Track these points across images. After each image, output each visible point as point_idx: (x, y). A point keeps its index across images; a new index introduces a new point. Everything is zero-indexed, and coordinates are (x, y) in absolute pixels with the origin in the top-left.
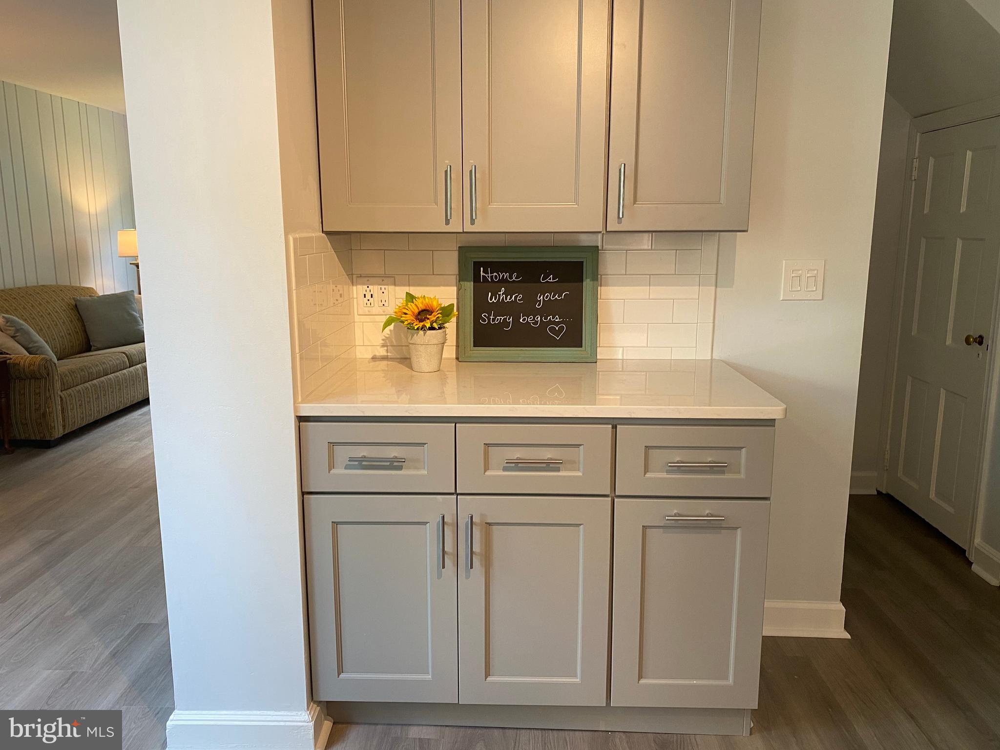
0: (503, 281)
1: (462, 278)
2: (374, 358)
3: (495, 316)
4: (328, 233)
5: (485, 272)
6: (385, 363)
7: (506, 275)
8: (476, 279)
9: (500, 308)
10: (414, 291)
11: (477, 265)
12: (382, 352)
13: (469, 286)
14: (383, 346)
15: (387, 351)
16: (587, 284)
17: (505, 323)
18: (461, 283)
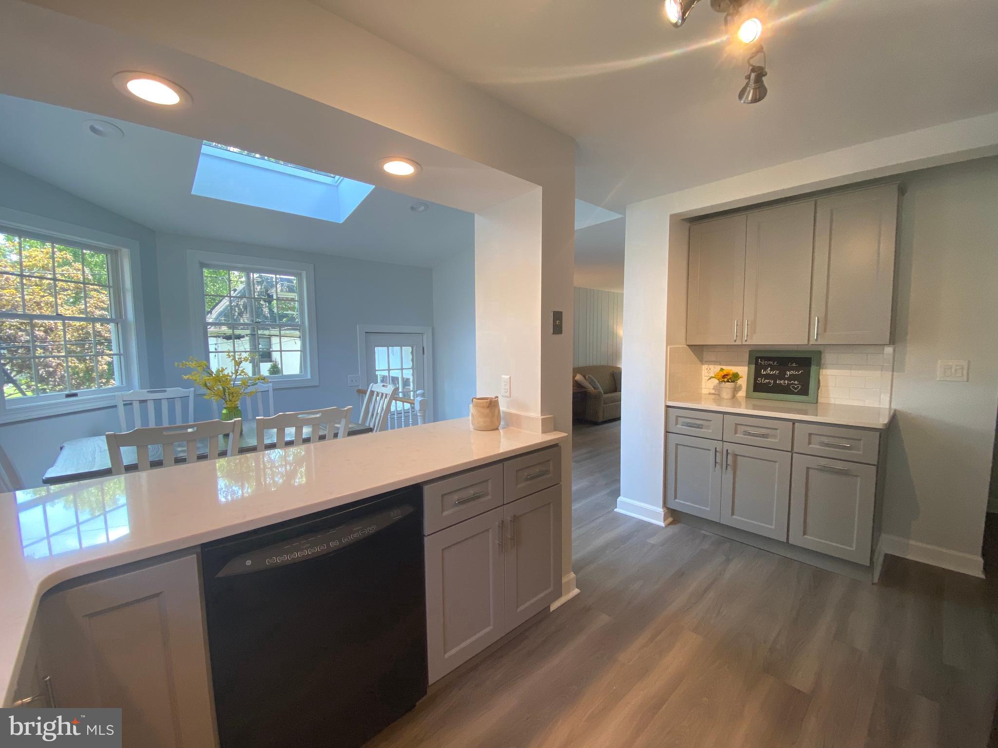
0: (770, 365)
1: (750, 363)
2: (710, 394)
3: (765, 379)
4: (688, 345)
5: (761, 361)
6: (714, 396)
7: (771, 363)
8: (756, 364)
9: (767, 376)
10: (724, 367)
11: (757, 358)
12: (713, 391)
13: (753, 366)
14: (713, 389)
15: (715, 391)
16: (813, 368)
17: (770, 383)
18: (750, 365)
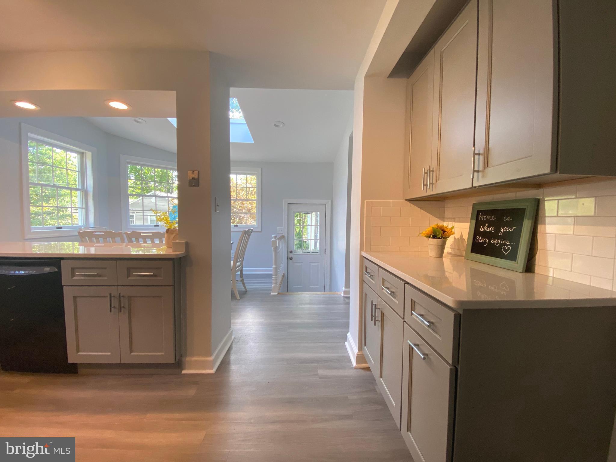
0: (488, 220)
1: (472, 219)
3: (482, 238)
5: (482, 215)
7: (490, 217)
8: (477, 219)
9: (484, 234)
11: (478, 212)
13: (474, 222)
16: (525, 224)
17: (485, 242)
